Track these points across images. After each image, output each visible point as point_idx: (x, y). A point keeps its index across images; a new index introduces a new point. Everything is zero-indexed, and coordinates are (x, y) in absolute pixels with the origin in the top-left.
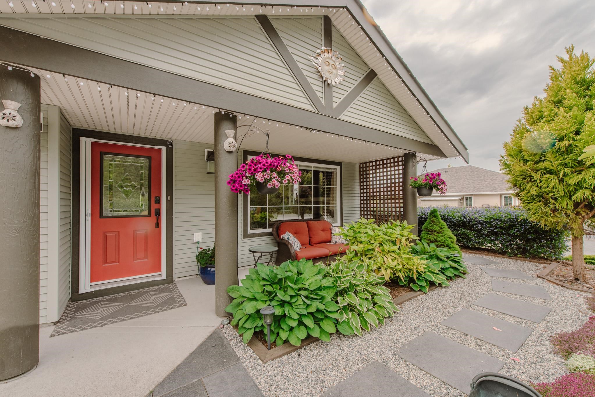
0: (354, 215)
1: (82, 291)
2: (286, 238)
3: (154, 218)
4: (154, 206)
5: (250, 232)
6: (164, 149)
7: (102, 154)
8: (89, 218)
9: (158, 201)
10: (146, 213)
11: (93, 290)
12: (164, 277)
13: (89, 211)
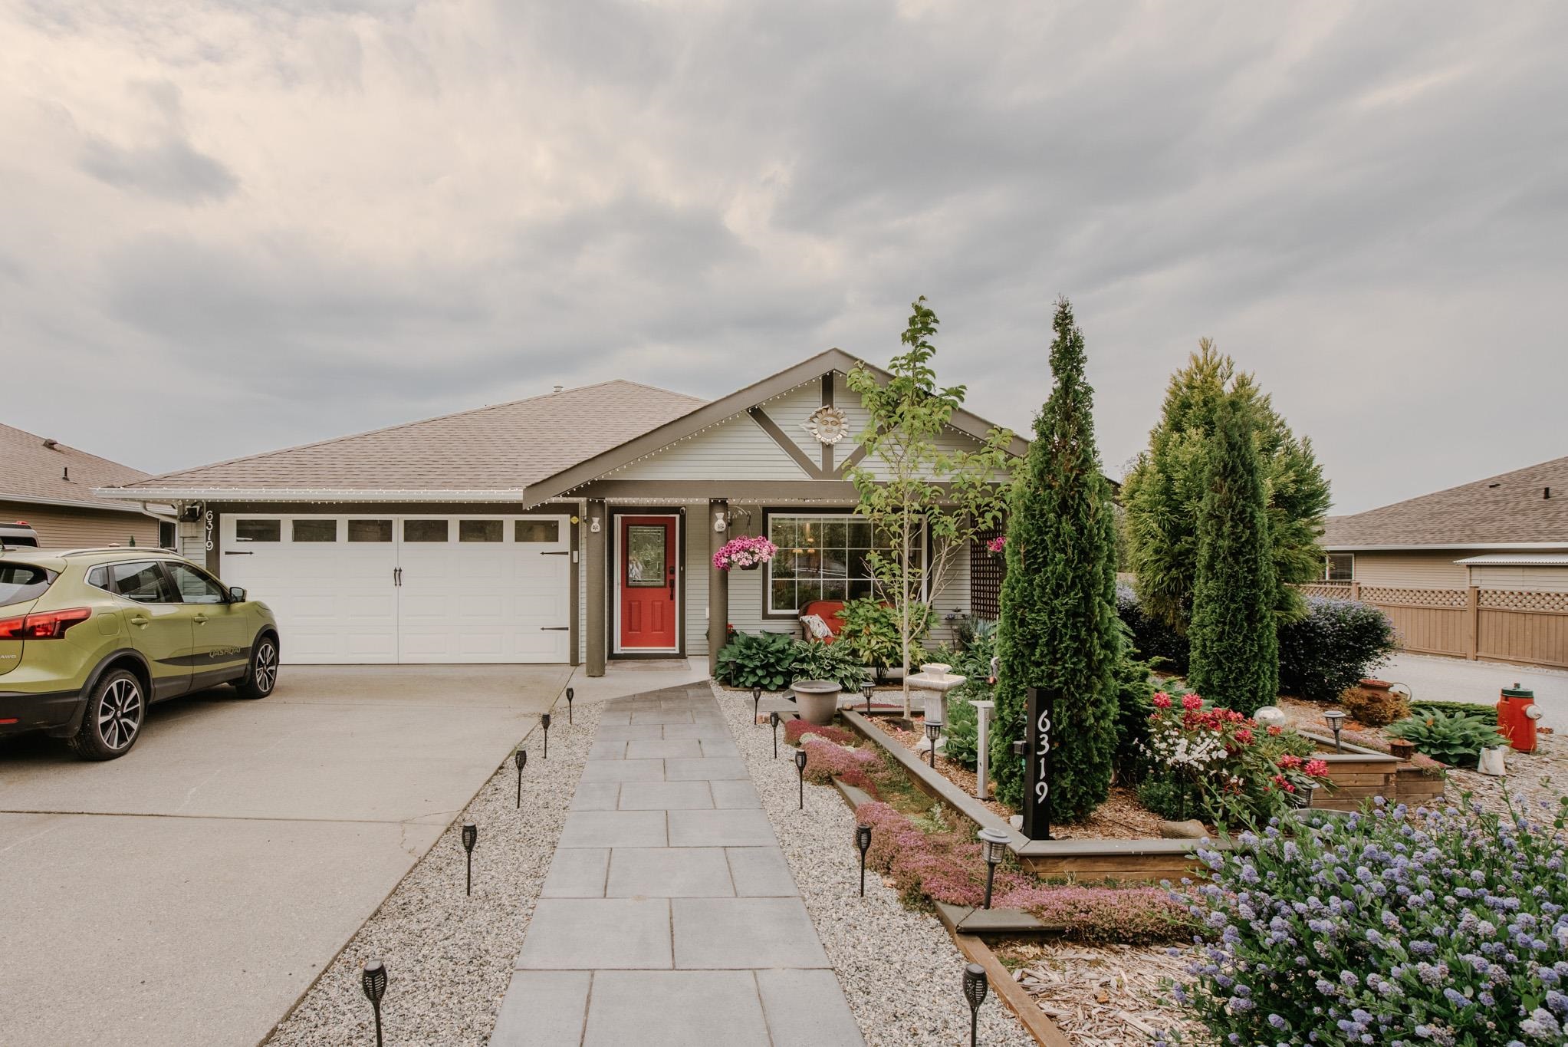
0: (961, 597)
1: (615, 652)
2: (806, 621)
3: (669, 589)
4: (670, 577)
5: (771, 611)
6: (677, 516)
7: (628, 526)
8: (620, 587)
9: (673, 572)
10: (662, 583)
11: (622, 652)
12: (677, 652)
13: (620, 581)
